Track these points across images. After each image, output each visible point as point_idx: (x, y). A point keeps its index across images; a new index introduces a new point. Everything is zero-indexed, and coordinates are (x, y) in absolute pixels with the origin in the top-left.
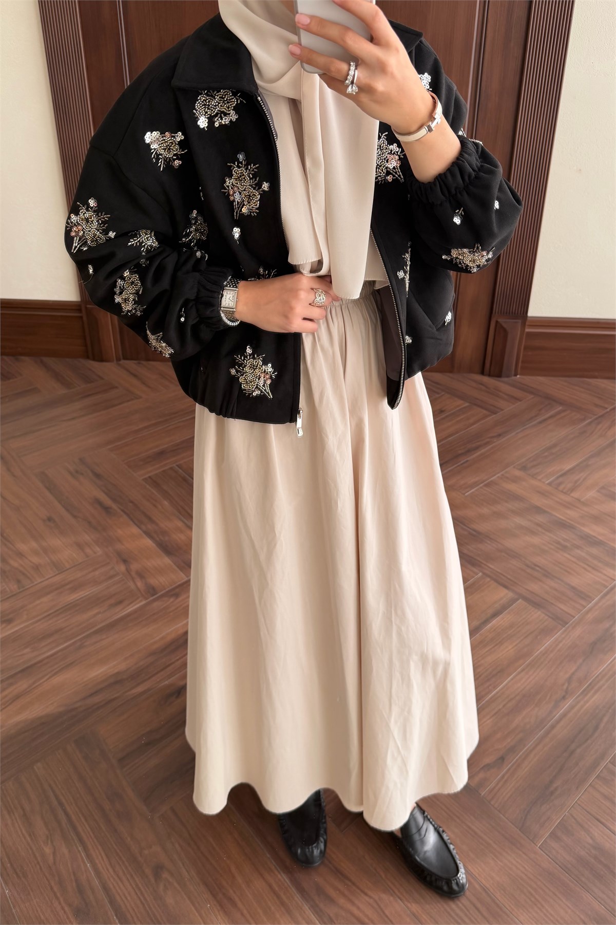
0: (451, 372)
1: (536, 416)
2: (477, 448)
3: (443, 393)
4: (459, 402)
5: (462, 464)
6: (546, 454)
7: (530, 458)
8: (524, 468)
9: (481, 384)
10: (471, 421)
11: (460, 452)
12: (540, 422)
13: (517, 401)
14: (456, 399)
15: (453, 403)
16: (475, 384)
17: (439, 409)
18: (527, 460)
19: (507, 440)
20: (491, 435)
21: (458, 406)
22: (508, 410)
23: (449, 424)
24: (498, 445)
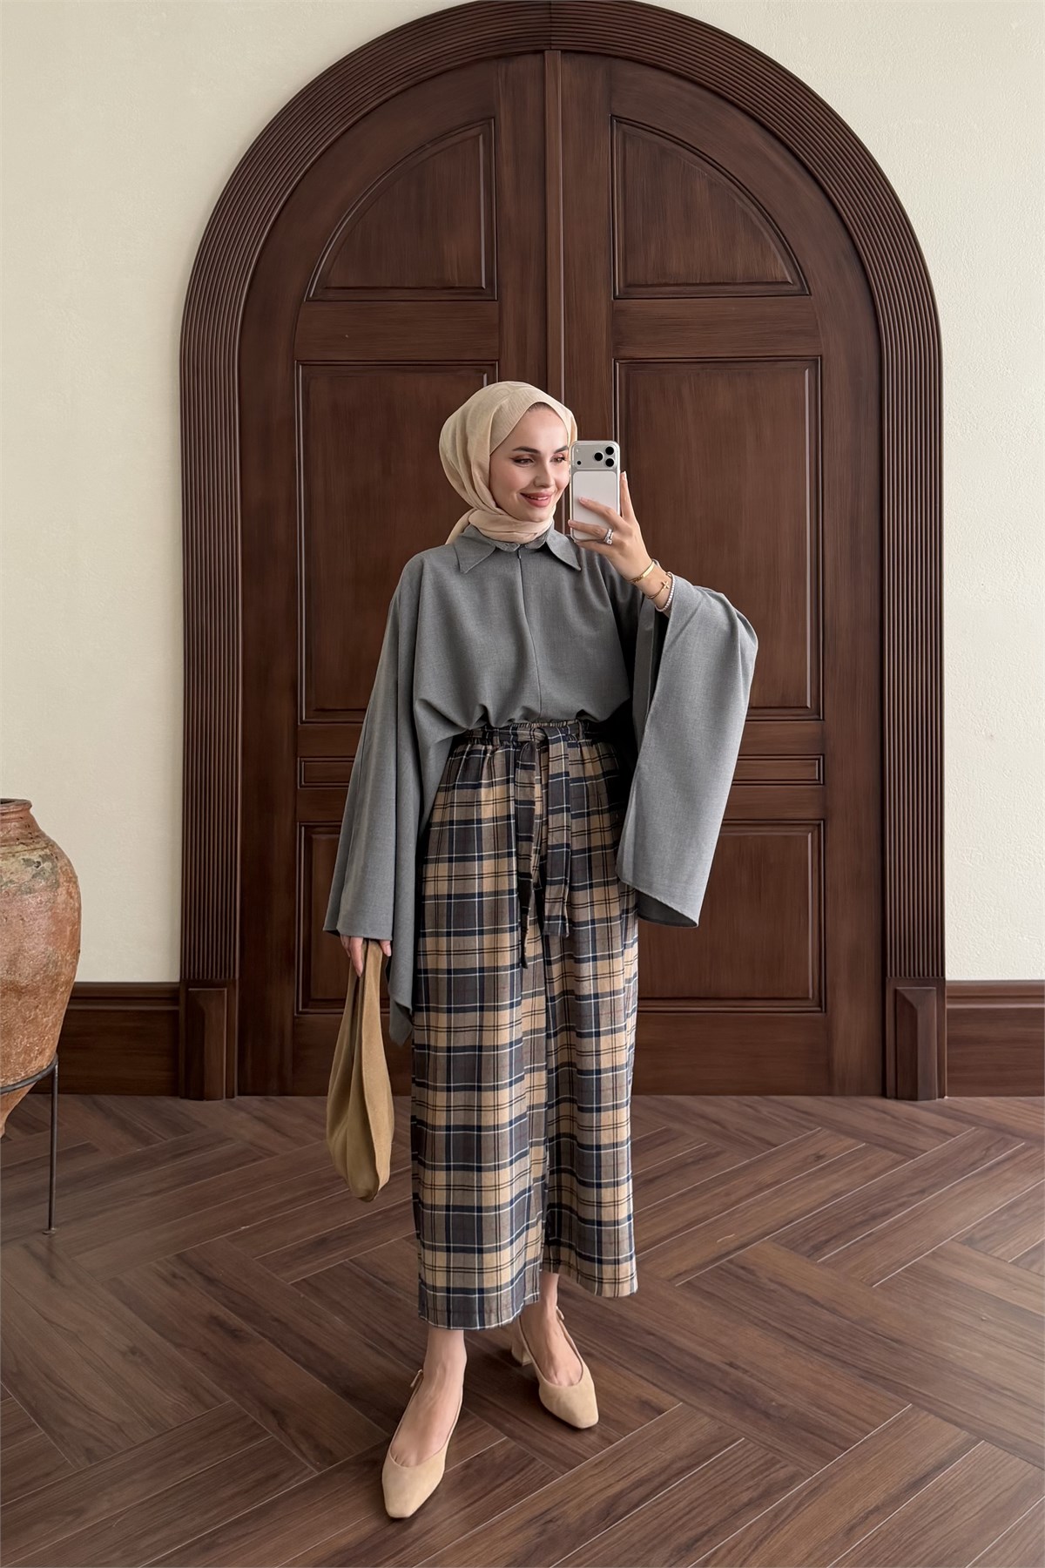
0: (830, 1094)
1: (982, 1159)
2: (887, 1213)
3: (820, 1128)
4: (850, 1141)
5: (862, 1239)
6: (1004, 1217)
7: (979, 1224)
8: (969, 1241)
9: (885, 1112)
10: (872, 1171)
11: (858, 1220)
12: (990, 1169)
13: (948, 1137)
14: (842, 1137)
15: (841, 1143)
16: (872, 1113)
17: (815, 1154)
18: (974, 1228)
19: (936, 1197)
20: (909, 1192)
21: (846, 1148)
22: (934, 1152)
23: (835, 1176)
24: (923, 1205)
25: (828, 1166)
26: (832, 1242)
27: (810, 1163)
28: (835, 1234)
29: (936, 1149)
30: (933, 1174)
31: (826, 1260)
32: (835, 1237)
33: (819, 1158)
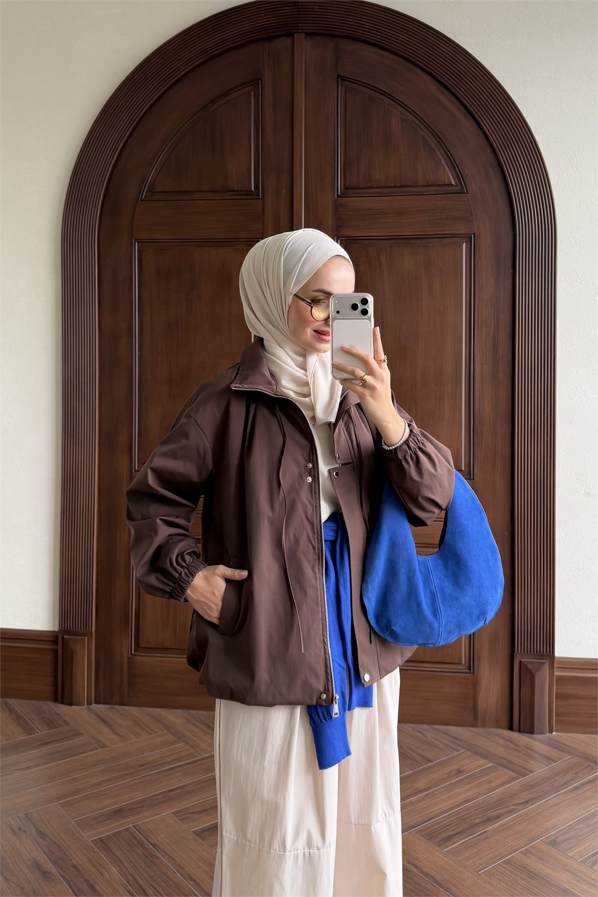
0: (474, 726)
4: (482, 761)
5: (478, 835)
6: (581, 825)
7: (562, 830)
8: (553, 843)
9: (510, 741)
10: (494, 784)
11: (477, 821)
13: (551, 762)
14: (478, 758)
15: (475, 763)
16: (502, 741)
17: (457, 769)
18: (558, 833)
19: (536, 807)
20: (517, 802)
21: (480, 766)
22: (539, 772)
23: (468, 787)
24: (525, 813)
25: (465, 778)
26: (457, 836)
27: (453, 776)
28: (460, 829)
29: (540, 770)
30: (536, 789)
31: (450, 850)
32: (460, 832)
33: (459, 772)
